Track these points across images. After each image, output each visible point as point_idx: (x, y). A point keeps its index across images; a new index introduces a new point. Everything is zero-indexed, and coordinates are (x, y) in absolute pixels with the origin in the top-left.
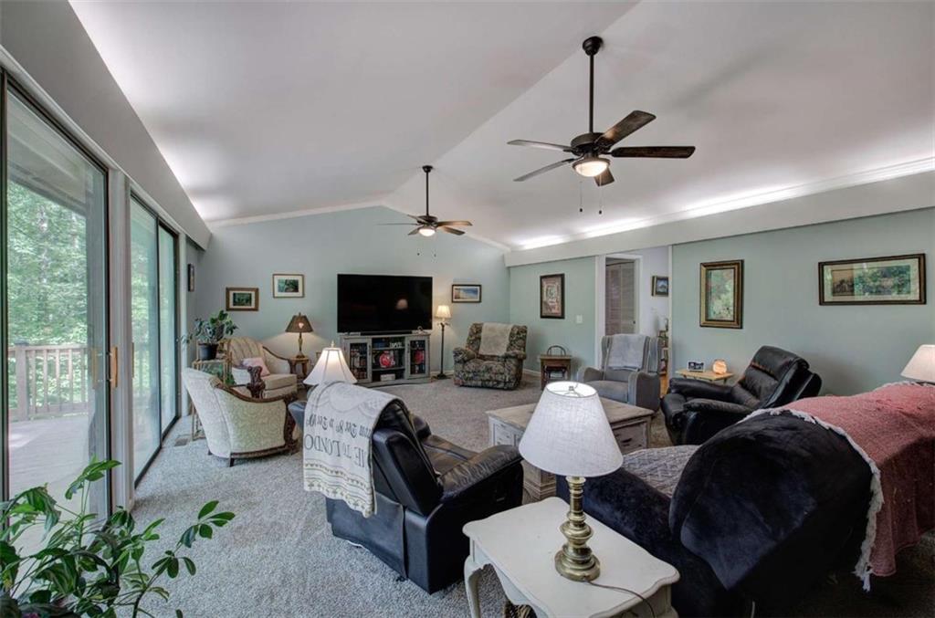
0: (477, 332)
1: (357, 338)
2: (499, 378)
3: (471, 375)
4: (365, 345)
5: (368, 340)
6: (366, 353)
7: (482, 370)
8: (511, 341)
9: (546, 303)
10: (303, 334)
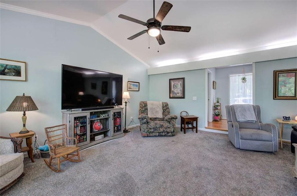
0: (145, 106)
1: (78, 112)
2: (168, 130)
3: (152, 130)
4: (85, 117)
5: (87, 114)
6: (86, 123)
7: (158, 126)
8: (163, 110)
9: (173, 92)
10: (26, 112)
